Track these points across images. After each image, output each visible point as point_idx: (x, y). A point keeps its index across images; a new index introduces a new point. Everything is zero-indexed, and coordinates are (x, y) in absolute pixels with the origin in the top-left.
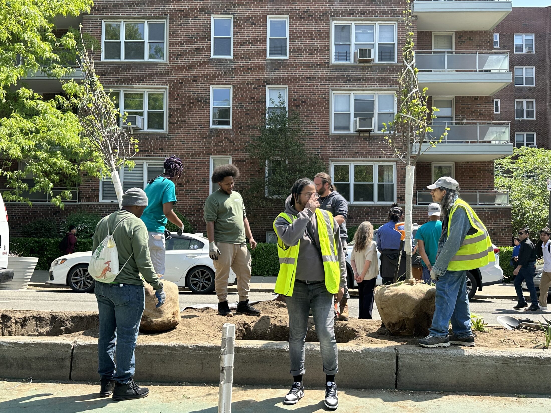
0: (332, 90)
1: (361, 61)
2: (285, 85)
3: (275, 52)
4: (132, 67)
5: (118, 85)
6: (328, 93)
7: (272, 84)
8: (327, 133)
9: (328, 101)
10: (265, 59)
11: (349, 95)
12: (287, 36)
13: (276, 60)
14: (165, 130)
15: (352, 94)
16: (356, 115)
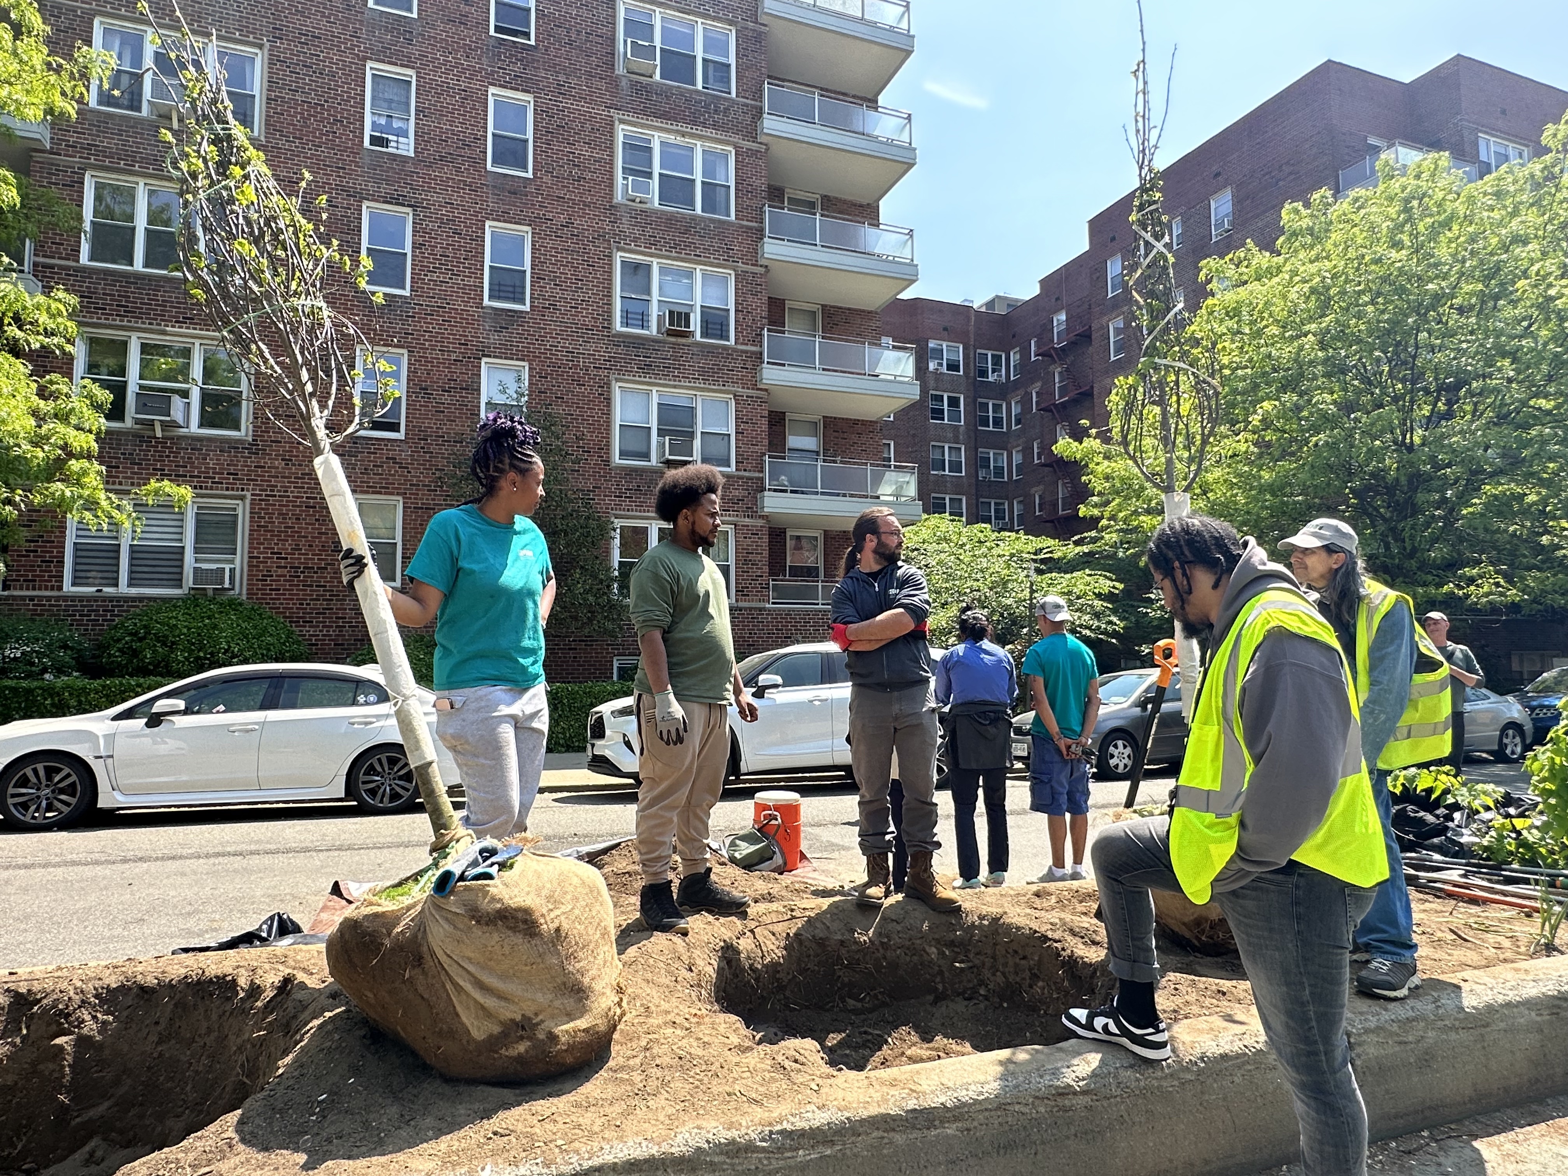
0: (617, 380)
1: (670, 333)
2: (523, 360)
3: (502, 294)
4: (163, 287)
5: (125, 323)
6: (609, 385)
7: (495, 357)
8: (607, 462)
9: (608, 401)
10: (480, 305)
11: (648, 394)
12: (527, 267)
13: (503, 310)
14: (245, 431)
15: (654, 392)
16: (661, 433)
